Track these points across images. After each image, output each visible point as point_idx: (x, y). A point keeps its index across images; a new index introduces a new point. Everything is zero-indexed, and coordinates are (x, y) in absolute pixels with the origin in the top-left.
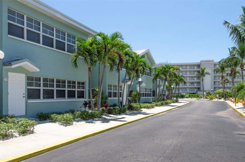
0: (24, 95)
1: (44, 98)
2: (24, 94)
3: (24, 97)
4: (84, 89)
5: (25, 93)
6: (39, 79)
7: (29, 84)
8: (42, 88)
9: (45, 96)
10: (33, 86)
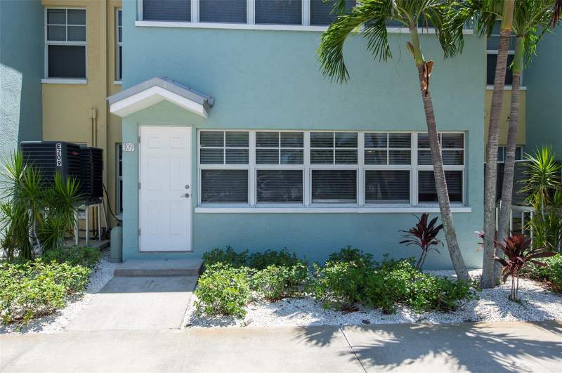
0: (189, 191)
1: (260, 198)
2: (187, 187)
3: (187, 196)
4: (462, 163)
5: (189, 184)
6: (243, 139)
7: (205, 157)
8: (252, 167)
9: (266, 194)
10: (222, 162)
